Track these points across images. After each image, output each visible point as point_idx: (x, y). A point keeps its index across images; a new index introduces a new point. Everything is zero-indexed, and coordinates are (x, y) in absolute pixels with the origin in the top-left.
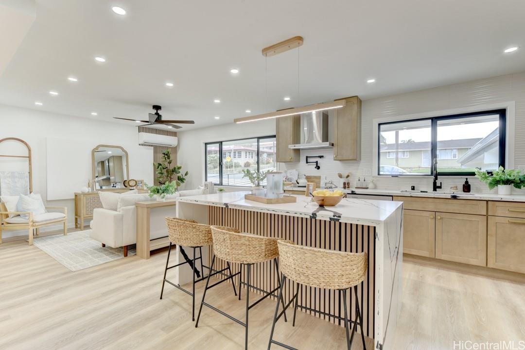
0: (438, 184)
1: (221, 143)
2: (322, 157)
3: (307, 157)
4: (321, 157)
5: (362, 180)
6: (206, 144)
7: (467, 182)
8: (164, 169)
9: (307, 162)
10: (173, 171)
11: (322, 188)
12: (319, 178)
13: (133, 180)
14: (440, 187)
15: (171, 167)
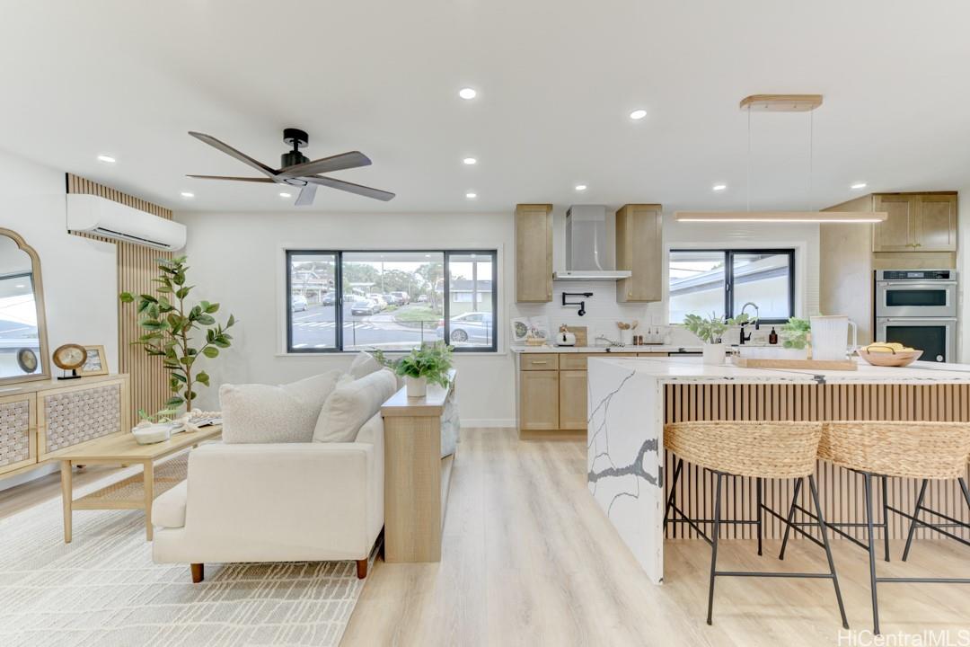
0: (746, 336)
1: (339, 254)
2: (591, 294)
3: (564, 295)
4: (588, 295)
5: (653, 332)
6: (289, 253)
7: (773, 332)
8: (163, 310)
9: (564, 304)
10: (192, 318)
11: (591, 346)
12: (584, 330)
13: (76, 346)
14: (748, 339)
15: (185, 307)
